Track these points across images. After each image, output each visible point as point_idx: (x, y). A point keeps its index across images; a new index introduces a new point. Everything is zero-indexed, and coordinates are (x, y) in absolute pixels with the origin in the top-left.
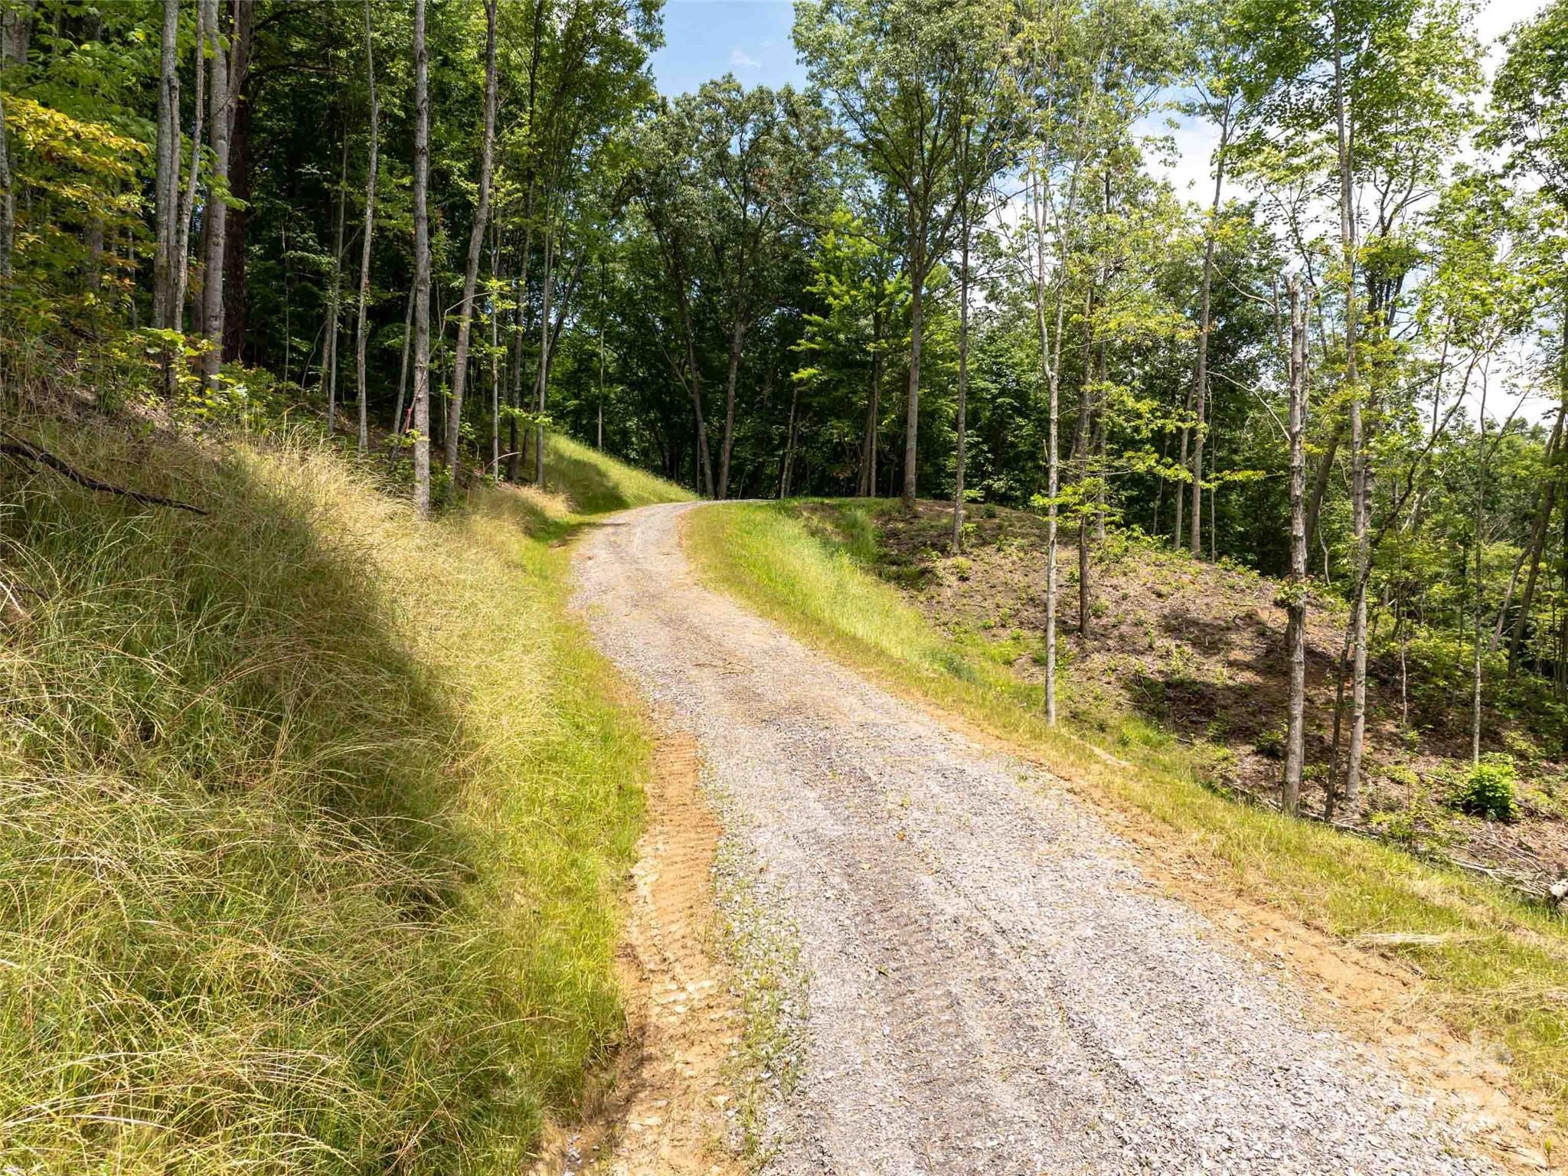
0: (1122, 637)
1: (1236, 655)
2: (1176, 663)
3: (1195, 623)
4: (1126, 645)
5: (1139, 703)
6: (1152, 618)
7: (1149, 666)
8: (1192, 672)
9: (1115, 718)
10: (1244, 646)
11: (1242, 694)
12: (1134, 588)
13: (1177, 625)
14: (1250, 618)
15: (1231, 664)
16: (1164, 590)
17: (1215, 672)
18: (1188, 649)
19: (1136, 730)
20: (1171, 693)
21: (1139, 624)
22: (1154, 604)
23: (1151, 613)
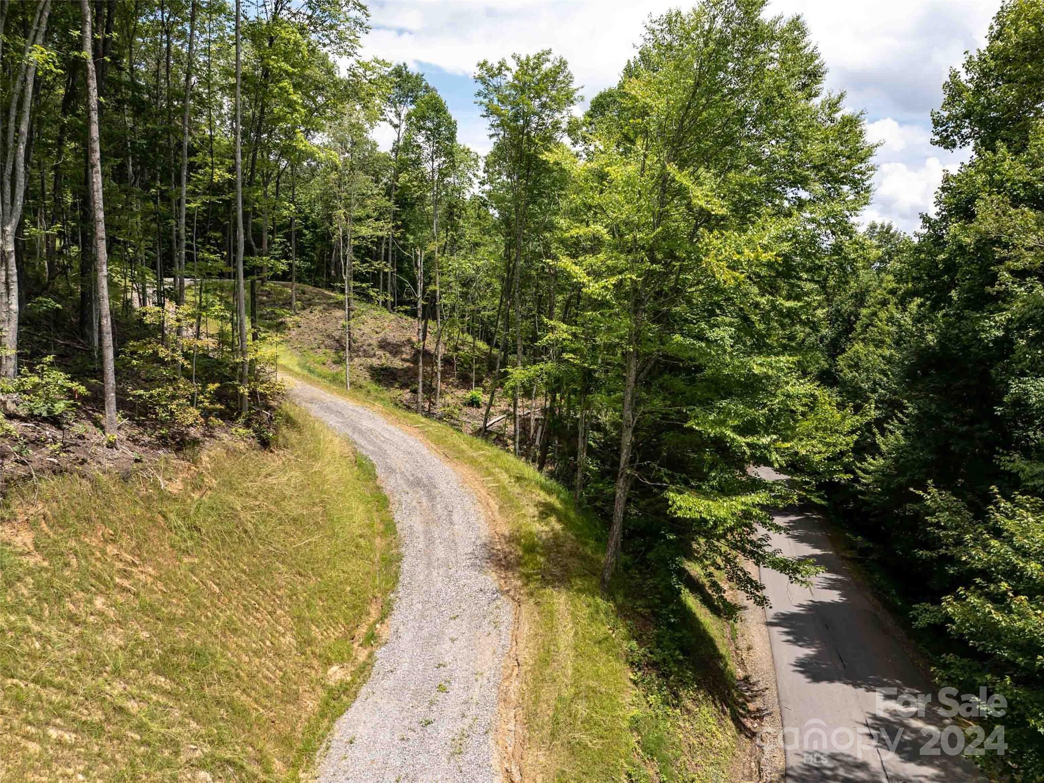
0: (365, 351)
1: (404, 356)
2: (384, 361)
3: (389, 344)
4: (366, 354)
5: (372, 376)
6: (374, 342)
7: (375, 362)
8: (389, 364)
9: (364, 383)
10: (407, 352)
11: (406, 371)
12: (367, 330)
13: (384, 345)
14: (409, 341)
15: (403, 360)
16: (378, 330)
17: (397, 363)
18: (388, 355)
19: (373, 387)
20: (383, 372)
21: (370, 345)
22: (375, 336)
23: (374, 340)
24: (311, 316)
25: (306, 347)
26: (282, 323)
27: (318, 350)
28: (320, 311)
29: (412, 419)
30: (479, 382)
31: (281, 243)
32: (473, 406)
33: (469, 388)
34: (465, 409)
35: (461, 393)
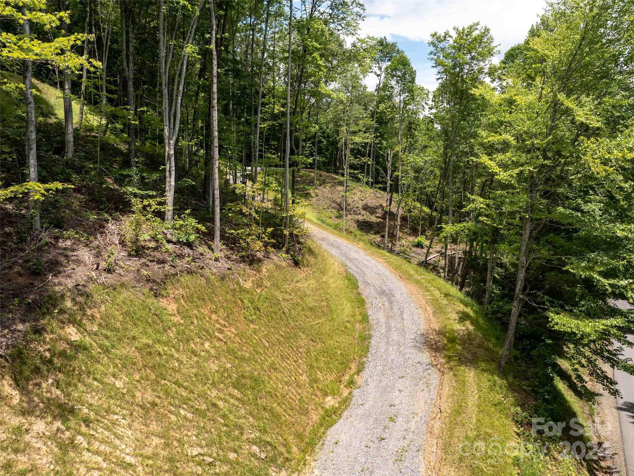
0: (354, 211)
1: (378, 215)
2: (365, 217)
3: (369, 207)
4: (356, 213)
5: (358, 226)
6: (360, 206)
7: (360, 218)
8: (368, 219)
9: (353, 230)
10: (380, 213)
11: (378, 224)
12: (356, 199)
13: (366, 208)
14: (381, 205)
15: (377, 217)
16: (363, 199)
17: (373, 219)
18: (368, 214)
19: (358, 233)
20: (364, 224)
21: (357, 207)
22: (360, 202)
23: (360, 205)
24: (324, 190)
25: (321, 208)
26: (308, 193)
27: (327, 210)
28: (329, 187)
29: (380, 253)
30: (423, 232)
31: (309, 147)
32: (418, 247)
33: (417, 236)
34: (414, 249)
35: (411, 239)
